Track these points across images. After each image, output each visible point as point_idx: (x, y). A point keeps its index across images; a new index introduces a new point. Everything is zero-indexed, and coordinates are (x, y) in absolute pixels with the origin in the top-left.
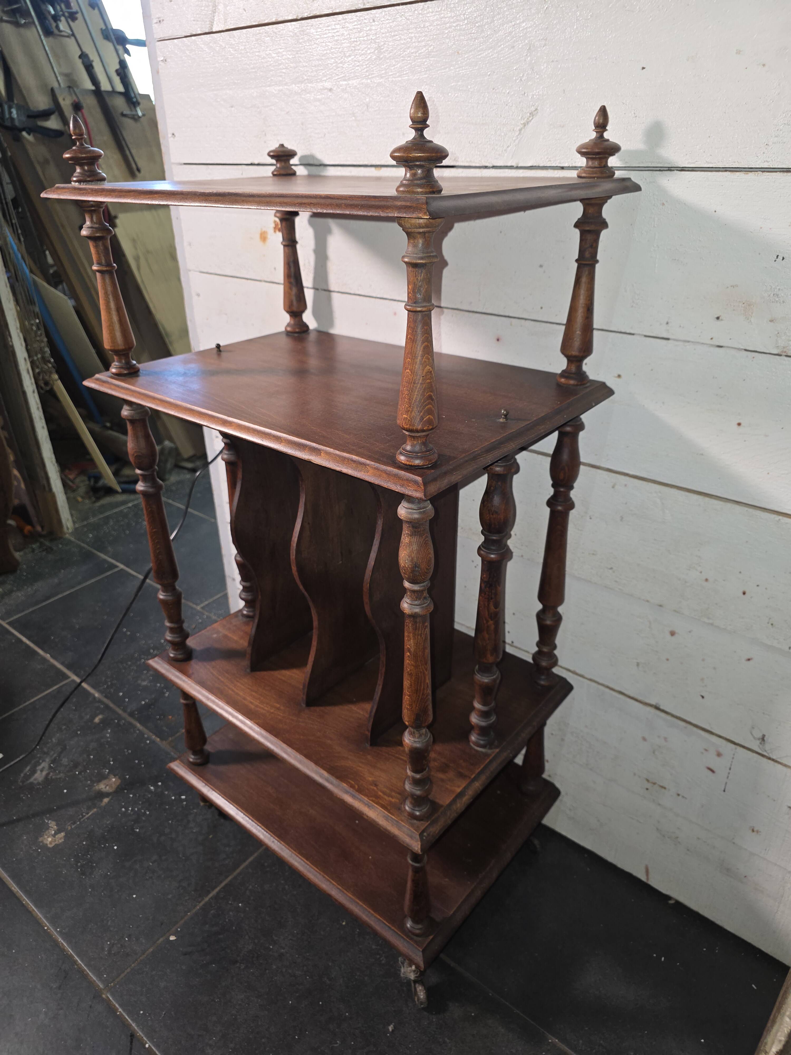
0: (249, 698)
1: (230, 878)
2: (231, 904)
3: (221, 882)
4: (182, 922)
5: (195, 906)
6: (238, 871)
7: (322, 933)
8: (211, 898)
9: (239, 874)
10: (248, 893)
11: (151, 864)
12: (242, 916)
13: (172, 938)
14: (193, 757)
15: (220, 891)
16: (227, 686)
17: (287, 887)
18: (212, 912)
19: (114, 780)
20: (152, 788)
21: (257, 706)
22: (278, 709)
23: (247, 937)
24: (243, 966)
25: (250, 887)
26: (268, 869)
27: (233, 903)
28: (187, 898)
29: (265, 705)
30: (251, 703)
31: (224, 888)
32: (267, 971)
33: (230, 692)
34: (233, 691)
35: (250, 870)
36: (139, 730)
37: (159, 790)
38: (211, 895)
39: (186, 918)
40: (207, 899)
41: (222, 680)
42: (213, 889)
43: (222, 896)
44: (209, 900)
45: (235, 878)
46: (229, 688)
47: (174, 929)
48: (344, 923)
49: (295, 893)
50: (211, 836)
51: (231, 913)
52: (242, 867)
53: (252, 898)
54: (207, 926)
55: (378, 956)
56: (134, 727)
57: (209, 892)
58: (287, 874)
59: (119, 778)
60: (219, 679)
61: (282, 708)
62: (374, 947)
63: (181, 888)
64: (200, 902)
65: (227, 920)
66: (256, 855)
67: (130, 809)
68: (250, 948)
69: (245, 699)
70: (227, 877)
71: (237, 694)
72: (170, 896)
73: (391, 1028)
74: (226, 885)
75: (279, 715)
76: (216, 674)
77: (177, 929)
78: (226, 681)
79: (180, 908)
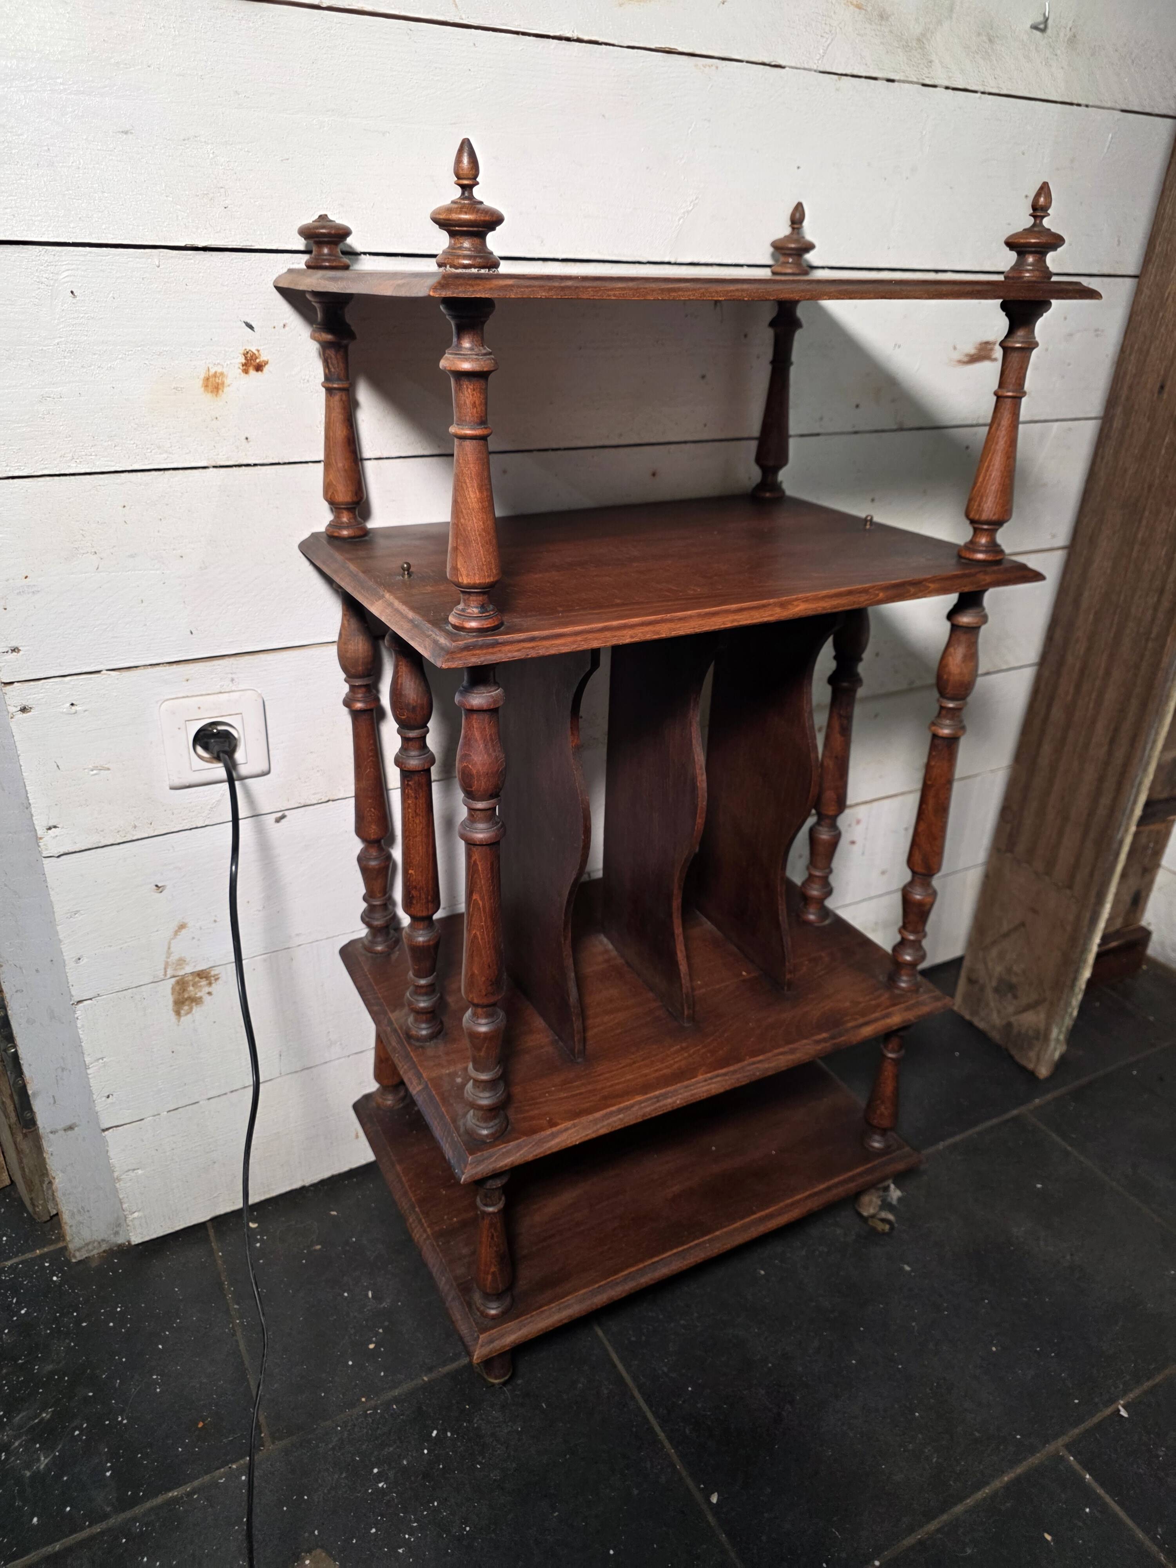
0: (646, 1071)
1: (636, 1394)
2: (684, 1402)
3: (639, 1408)
4: (689, 1480)
5: (668, 1455)
7: (767, 1300)
8: (662, 1427)
9: (635, 1379)
11: (556, 1514)
12: (709, 1391)
13: (714, 1499)
14: (494, 1305)
15: (653, 1412)
16: (603, 1088)
17: (682, 1322)
18: (687, 1431)
19: (307, 1562)
20: (380, 1485)
21: (667, 1067)
22: (682, 1049)
23: (745, 1393)
24: (788, 1408)
25: (665, 1369)
26: (644, 1338)
27: (683, 1399)
28: (649, 1465)
29: (669, 1059)
30: (656, 1071)
31: (650, 1407)
32: (804, 1379)
33: (620, 1086)
34: (618, 1084)
36: (189, 1495)
37: (391, 1474)
38: (657, 1429)
39: (684, 1473)
40: (662, 1436)
41: (583, 1090)
42: (646, 1421)
43: (665, 1412)
44: (664, 1431)
45: (640, 1387)
46: (611, 1086)
47: (699, 1494)
48: (762, 1272)
49: (696, 1315)
51: (699, 1405)
52: (625, 1374)
53: (684, 1371)
54: (710, 1443)
55: (817, 1253)
56: (176, 1500)
57: (651, 1429)
58: (661, 1317)
59: (309, 1551)
60: (581, 1094)
61: (684, 1045)
62: (804, 1253)
63: (626, 1472)
64: (664, 1447)
65: (709, 1413)
66: (610, 1349)
67: (407, 1536)
68: (763, 1392)
69: (646, 1075)
70: (633, 1397)
71: (629, 1081)
72: (636, 1492)
73: (907, 1268)
74: (647, 1401)
75: (699, 1050)
76: (565, 1095)
77: (701, 1490)
78: (590, 1087)
79: (663, 1479)
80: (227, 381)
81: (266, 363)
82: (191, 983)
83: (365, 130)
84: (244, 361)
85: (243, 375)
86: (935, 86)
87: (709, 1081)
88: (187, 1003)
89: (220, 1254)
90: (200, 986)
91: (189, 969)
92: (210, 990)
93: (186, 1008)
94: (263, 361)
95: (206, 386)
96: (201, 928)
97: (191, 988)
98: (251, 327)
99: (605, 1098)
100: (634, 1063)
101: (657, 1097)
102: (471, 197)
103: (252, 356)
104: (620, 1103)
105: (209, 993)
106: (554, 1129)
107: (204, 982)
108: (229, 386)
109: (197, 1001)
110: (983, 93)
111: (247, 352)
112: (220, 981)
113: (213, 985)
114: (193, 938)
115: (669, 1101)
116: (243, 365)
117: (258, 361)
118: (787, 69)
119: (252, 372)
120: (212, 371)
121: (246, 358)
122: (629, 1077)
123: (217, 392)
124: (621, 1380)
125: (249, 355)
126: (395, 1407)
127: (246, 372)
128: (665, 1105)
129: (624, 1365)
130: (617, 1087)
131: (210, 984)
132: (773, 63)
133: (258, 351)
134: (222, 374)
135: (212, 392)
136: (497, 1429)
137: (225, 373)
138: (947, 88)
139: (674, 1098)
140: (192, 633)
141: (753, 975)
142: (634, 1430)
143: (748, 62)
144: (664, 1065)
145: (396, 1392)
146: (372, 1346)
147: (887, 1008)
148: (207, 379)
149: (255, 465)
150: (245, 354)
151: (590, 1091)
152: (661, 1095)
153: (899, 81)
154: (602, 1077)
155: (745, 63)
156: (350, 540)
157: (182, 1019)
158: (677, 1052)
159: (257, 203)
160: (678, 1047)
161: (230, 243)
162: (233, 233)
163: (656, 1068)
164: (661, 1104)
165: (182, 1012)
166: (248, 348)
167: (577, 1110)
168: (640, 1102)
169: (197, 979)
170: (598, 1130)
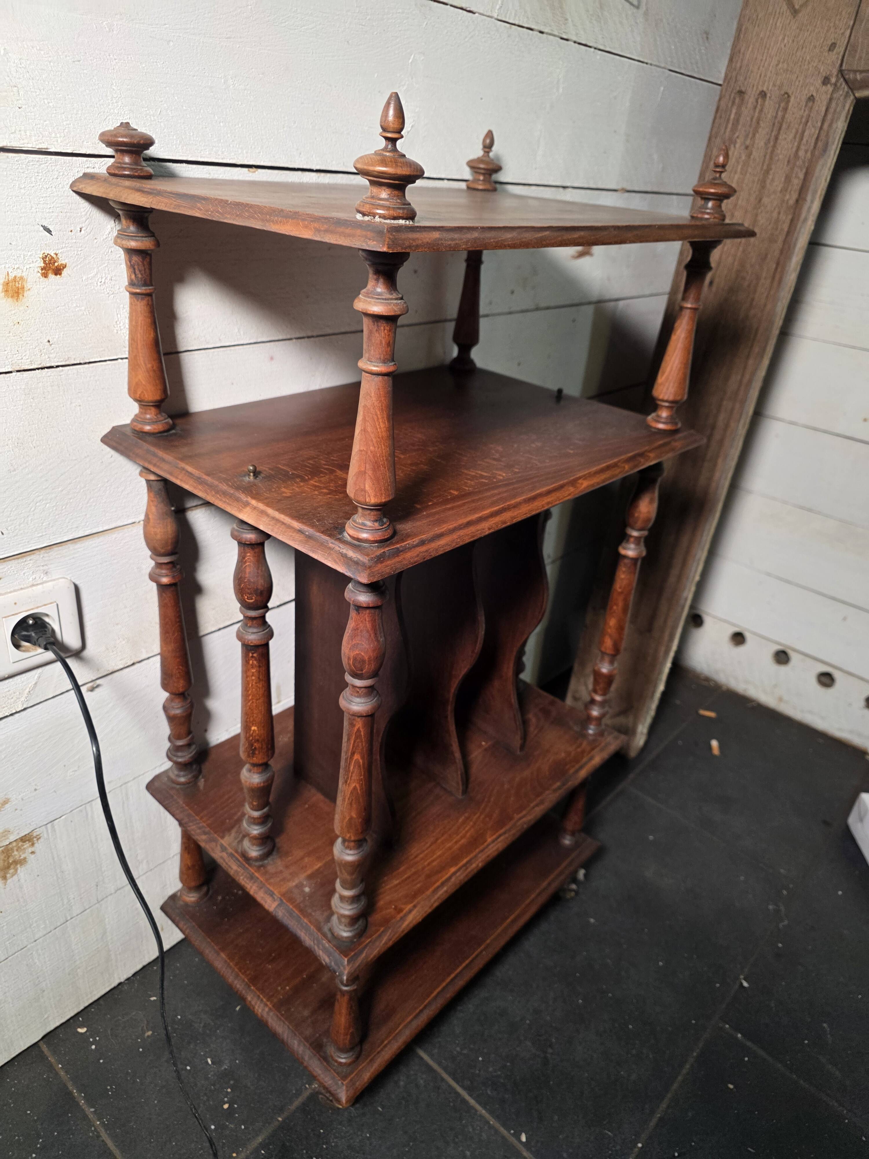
0: (448, 845)
1: (445, 1076)
2: (480, 1071)
3: (450, 1086)
4: (502, 1130)
5: (481, 1116)
6: (435, 1066)
8: (471, 1096)
9: (440, 1064)
10: (465, 1052)
12: (493, 1056)
13: (524, 1138)
14: (348, 1054)
15: (460, 1086)
16: (423, 868)
18: (489, 1092)
21: (462, 838)
23: (518, 1049)
24: (550, 1050)
27: (478, 1068)
28: (470, 1129)
29: (461, 829)
30: (456, 842)
31: (457, 1082)
32: (553, 1025)
34: (433, 861)
35: (436, 1051)
38: (467, 1097)
39: (498, 1125)
40: (472, 1102)
41: (409, 874)
42: (458, 1094)
43: (469, 1083)
44: (473, 1098)
45: (445, 1069)
46: (429, 864)
47: (513, 1140)
50: (380, 1109)
51: (491, 1069)
53: (472, 1046)
54: (507, 1096)
57: (464, 1101)
60: (409, 877)
61: (466, 815)
63: (457, 1140)
64: (476, 1111)
65: (499, 1073)
68: (529, 1043)
69: (450, 848)
70: (443, 1080)
71: (440, 856)
72: (468, 1153)
73: (592, 920)
74: (455, 1079)
75: (479, 817)
76: (397, 882)
77: (513, 1135)
78: (413, 870)
79: (484, 1136)
80: (27, 286)
81: (65, 266)
82: (15, 849)
83: (151, 37)
84: (43, 265)
85: (43, 279)
86: (567, 40)
87: (496, 842)
88: (12, 867)
89: (60, 1066)
90: (24, 849)
91: (12, 838)
92: (33, 849)
93: (11, 871)
94: (62, 264)
95: (6, 291)
96: (22, 799)
97: (16, 853)
98: (49, 231)
99: (429, 876)
100: (437, 839)
101: (465, 865)
102: (395, 149)
103: (50, 260)
104: (441, 878)
105: (33, 853)
106: (402, 914)
107: (27, 845)
108: (29, 289)
109: (22, 862)
110: (595, 48)
111: (46, 256)
112: (42, 840)
113: (36, 845)
114: (16, 810)
115: (474, 865)
116: (42, 269)
117: (56, 264)
118: (477, 14)
119: (51, 276)
120: (12, 276)
121: (45, 262)
122: (439, 853)
123: (18, 296)
124: (430, 1069)
125: (47, 259)
126: (263, 1152)
127: (45, 275)
128: (472, 870)
129: (428, 1056)
130: (434, 864)
131: (33, 844)
132: (468, 9)
133: (56, 255)
134: (22, 278)
135: (12, 297)
136: (351, 1141)
137: (25, 277)
138: (575, 42)
139: (477, 862)
140: (3, 534)
141: (489, 743)
142: (452, 1104)
143: (452, 6)
144: (459, 837)
145: (260, 1139)
146: (226, 1106)
147: (590, 752)
148: (7, 284)
149: (57, 367)
150: (44, 258)
151: (415, 873)
152: (467, 863)
153: (547, 34)
154: (418, 859)
155: (449, 6)
156: (159, 435)
157: (9, 881)
158: (464, 823)
159: (51, 104)
160: (463, 817)
161: (26, 145)
162: (28, 134)
163: (455, 840)
164: (469, 870)
165: (8, 876)
166: (47, 252)
167: (413, 893)
168: (455, 873)
169: (20, 844)
170: (432, 905)
